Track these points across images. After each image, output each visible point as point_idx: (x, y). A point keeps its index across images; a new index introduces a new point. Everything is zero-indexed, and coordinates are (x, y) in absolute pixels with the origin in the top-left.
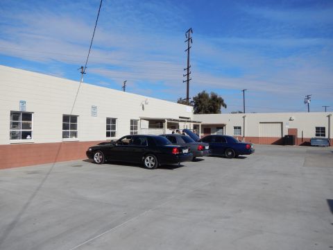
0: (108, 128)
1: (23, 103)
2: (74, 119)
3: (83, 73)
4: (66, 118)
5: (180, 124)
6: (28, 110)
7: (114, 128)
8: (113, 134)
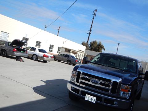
0: (50, 48)
1: (27, 35)
2: (40, 43)
3: (45, 27)
4: (37, 42)
5: (78, 53)
6: (27, 37)
7: (52, 49)
8: (51, 51)
